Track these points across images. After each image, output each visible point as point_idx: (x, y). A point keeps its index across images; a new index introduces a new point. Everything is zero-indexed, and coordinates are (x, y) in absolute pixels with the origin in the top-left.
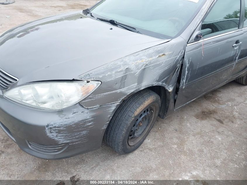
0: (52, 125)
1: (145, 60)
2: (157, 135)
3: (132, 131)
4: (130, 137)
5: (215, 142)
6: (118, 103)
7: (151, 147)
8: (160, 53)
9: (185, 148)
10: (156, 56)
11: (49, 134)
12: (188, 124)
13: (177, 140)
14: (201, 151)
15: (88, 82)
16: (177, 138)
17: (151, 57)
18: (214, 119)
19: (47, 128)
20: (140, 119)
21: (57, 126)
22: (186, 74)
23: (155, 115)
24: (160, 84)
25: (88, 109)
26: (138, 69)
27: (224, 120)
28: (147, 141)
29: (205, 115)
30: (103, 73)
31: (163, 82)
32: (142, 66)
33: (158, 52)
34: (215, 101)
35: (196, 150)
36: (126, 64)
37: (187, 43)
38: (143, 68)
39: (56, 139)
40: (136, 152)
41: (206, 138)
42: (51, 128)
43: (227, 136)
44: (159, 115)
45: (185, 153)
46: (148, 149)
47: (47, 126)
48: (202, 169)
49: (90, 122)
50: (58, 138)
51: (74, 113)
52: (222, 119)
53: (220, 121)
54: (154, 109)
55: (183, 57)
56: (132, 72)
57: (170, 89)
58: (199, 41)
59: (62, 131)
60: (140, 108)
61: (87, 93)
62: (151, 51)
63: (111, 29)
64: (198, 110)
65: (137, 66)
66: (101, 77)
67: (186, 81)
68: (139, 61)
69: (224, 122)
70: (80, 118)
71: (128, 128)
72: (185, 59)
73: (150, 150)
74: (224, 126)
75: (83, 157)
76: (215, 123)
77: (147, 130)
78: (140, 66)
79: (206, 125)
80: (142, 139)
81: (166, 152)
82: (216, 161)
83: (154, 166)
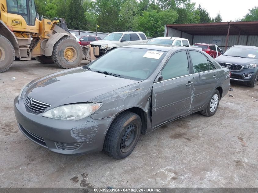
0: (75, 129)
1: (128, 91)
2: (142, 149)
3: (123, 139)
4: (122, 145)
5: (184, 151)
6: (113, 117)
7: (137, 155)
8: (137, 88)
9: (162, 155)
10: (135, 89)
11: (72, 135)
12: (165, 142)
13: (156, 151)
14: (174, 156)
15: (95, 103)
16: (156, 150)
17: (132, 90)
18: (183, 138)
19: (71, 131)
20: (128, 131)
21: (78, 129)
22: (155, 101)
23: (138, 132)
24: (139, 106)
25: (95, 120)
26: (124, 96)
27: (191, 138)
28: (135, 152)
29: (177, 136)
30: (104, 98)
31: (141, 105)
32: (127, 95)
33: (136, 87)
34: (185, 128)
35: (170, 156)
36: (116, 94)
37: (154, 83)
38: (127, 96)
39: (76, 138)
40: (127, 159)
41: (178, 149)
42: (74, 131)
43: (193, 148)
44: (141, 133)
45: (162, 158)
46: (135, 157)
47: (72, 129)
48: (173, 166)
49: (96, 128)
50: (77, 137)
51: (87, 122)
52: (190, 138)
53: (188, 139)
54: (137, 126)
55: (152, 91)
56: (121, 98)
57: (146, 110)
58: (161, 81)
59: (80, 132)
60: (127, 121)
61: (95, 109)
62: (131, 87)
63: (106, 76)
64: (172, 133)
65: (123, 95)
66: (102, 100)
67: (156, 106)
68: (124, 92)
69: (191, 140)
70: (91, 125)
71: (120, 135)
72: (153, 92)
73: (137, 157)
74: (191, 142)
75: (89, 163)
76: (185, 140)
77: (134, 143)
78: (125, 95)
79: (178, 142)
80: (130, 150)
81: (149, 158)
82: (184, 161)
83: (140, 166)
